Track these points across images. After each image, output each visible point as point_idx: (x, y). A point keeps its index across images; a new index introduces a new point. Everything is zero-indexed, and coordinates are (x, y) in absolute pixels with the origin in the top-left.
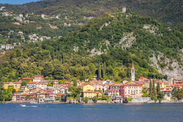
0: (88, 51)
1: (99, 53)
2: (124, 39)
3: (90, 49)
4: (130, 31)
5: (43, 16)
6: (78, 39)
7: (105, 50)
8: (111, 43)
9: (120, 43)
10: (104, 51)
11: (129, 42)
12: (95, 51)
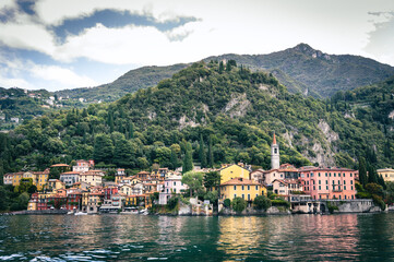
0: (174, 120)
1: (193, 125)
2: (233, 103)
3: (178, 117)
4: (242, 91)
5: (81, 100)
6: (156, 100)
7: (203, 120)
8: (210, 109)
9: (227, 109)
10: (200, 122)
11: (242, 107)
12: (187, 121)
